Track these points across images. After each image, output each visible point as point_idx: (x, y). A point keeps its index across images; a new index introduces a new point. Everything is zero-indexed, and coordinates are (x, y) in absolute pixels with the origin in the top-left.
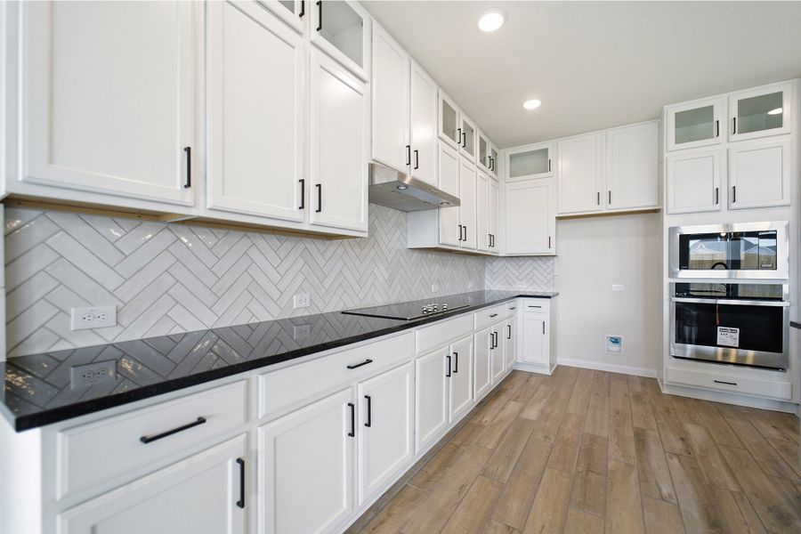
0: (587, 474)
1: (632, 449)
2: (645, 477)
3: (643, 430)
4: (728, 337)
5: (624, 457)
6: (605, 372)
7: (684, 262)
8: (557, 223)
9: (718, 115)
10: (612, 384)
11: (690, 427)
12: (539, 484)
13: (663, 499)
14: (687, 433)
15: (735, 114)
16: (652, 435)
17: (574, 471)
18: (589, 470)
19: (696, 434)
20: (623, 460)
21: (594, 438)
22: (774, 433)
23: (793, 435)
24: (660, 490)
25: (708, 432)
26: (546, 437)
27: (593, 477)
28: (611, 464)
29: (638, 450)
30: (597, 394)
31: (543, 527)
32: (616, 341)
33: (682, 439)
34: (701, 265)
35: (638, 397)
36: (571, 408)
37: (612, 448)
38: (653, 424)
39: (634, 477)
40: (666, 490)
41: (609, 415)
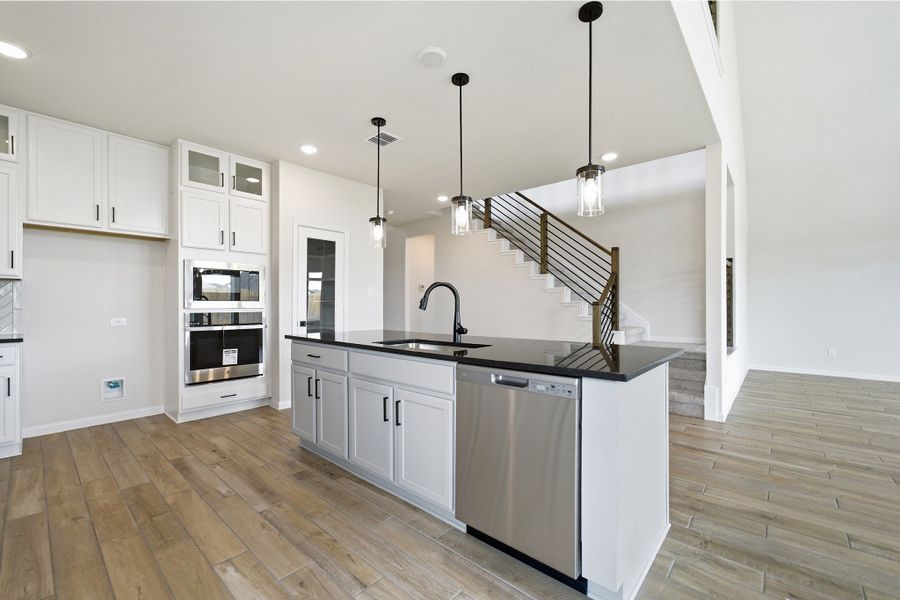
0: (152, 520)
1: (179, 477)
2: (204, 492)
3: (179, 459)
4: (230, 357)
5: (176, 487)
6: (102, 426)
7: (198, 294)
8: (24, 232)
9: (223, 168)
10: (121, 435)
11: (214, 440)
12: (104, 563)
13: (225, 497)
14: (214, 446)
15: (234, 174)
16: (189, 459)
17: (135, 526)
18: (151, 517)
19: (221, 442)
20: (177, 490)
21: (137, 489)
22: (264, 421)
23: (273, 418)
24: (219, 492)
25: (228, 438)
26: (75, 519)
27: (159, 519)
28: (169, 500)
29: (185, 476)
30: (110, 450)
31: (139, 589)
32: (114, 385)
33: (214, 451)
34: (217, 297)
35: (156, 435)
36: (86, 476)
37: (161, 486)
38: (185, 451)
39: (195, 496)
40: (224, 491)
41: (139, 462)
